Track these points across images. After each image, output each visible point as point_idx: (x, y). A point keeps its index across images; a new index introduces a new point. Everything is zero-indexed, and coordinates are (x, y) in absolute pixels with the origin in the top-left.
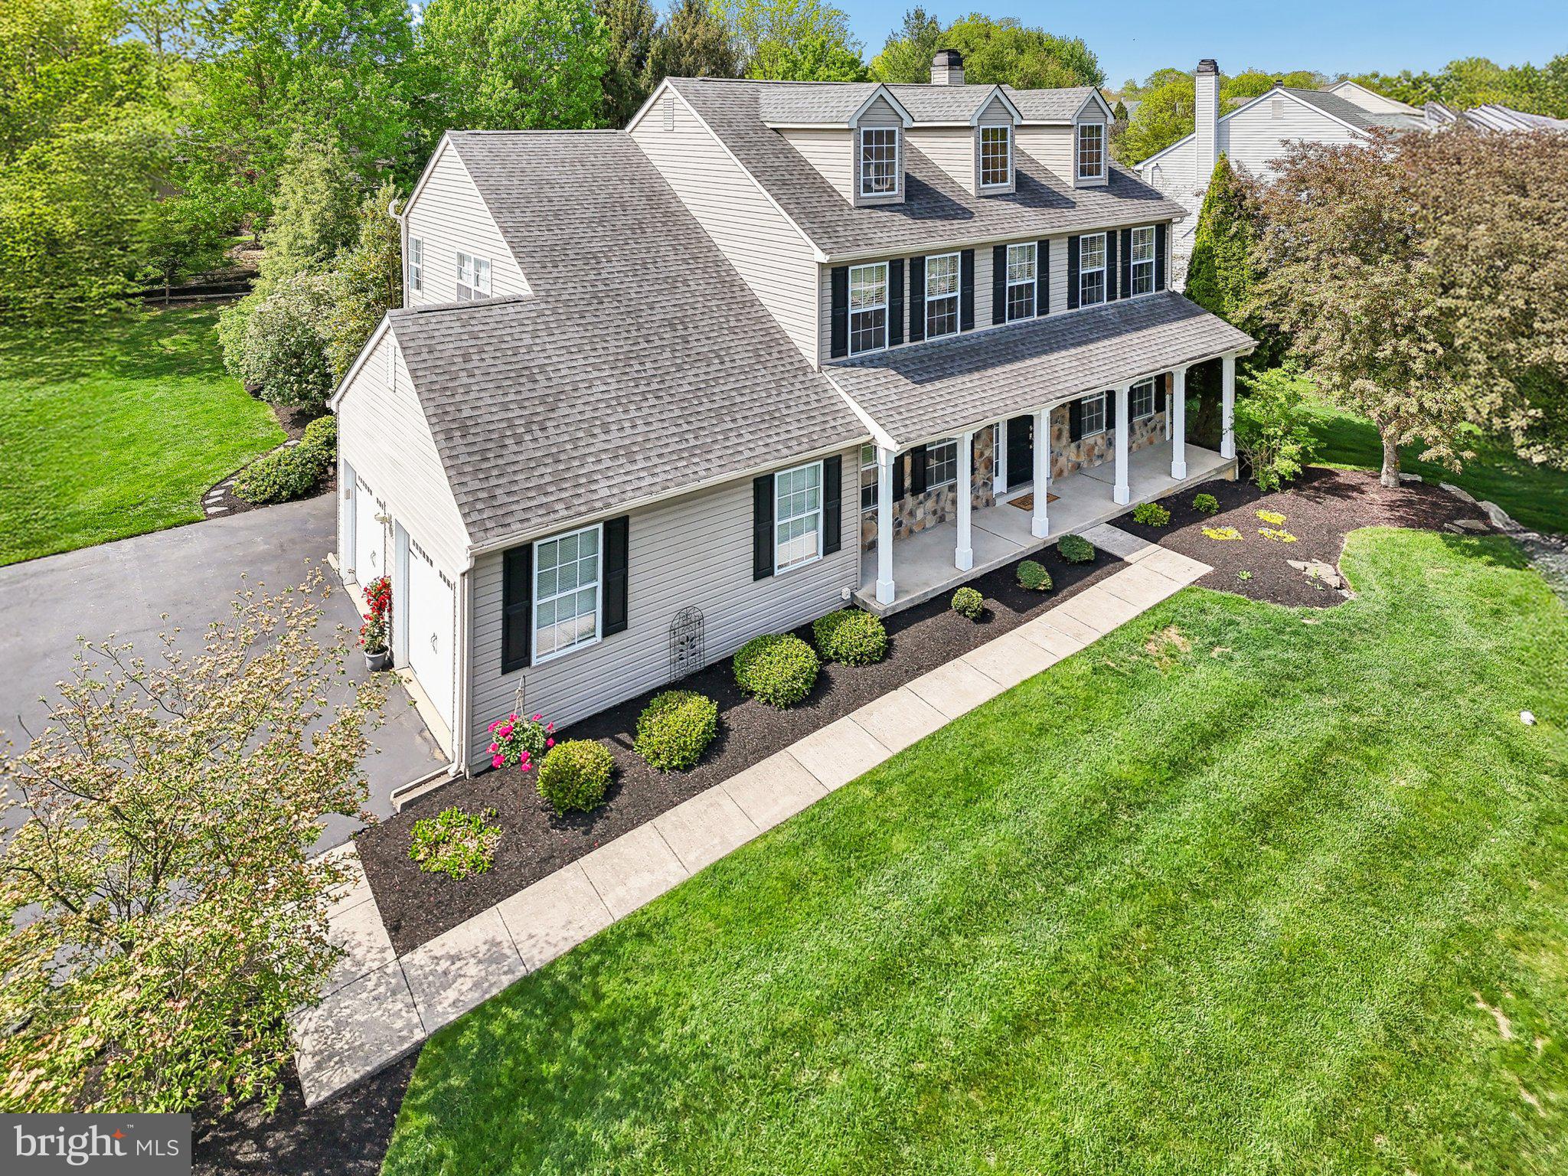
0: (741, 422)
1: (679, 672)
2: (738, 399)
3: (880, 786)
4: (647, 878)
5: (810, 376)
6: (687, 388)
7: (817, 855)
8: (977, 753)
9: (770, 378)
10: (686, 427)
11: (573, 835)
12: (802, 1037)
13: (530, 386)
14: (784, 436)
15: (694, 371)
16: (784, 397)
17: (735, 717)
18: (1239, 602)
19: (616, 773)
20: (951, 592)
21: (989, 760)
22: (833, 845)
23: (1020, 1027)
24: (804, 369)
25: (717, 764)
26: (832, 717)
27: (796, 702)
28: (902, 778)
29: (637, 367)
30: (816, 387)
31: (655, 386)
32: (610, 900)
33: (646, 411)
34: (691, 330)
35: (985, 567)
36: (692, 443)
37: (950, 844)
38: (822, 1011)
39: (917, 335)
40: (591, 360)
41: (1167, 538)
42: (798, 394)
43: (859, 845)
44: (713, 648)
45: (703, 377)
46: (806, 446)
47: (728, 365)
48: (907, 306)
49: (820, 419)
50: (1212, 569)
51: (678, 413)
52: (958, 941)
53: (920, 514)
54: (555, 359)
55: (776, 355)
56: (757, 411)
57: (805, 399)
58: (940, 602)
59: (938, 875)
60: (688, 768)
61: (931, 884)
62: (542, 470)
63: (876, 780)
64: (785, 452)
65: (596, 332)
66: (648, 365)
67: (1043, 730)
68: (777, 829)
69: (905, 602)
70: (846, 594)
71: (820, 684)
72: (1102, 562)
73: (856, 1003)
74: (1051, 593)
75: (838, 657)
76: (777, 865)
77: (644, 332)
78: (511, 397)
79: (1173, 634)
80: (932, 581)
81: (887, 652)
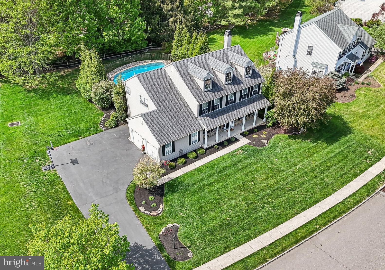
0: (187, 128)
1: (180, 155)
2: (186, 124)
3: (203, 167)
4: (180, 174)
5: (196, 119)
6: (180, 123)
7: (196, 172)
8: (213, 164)
9: (191, 120)
10: (180, 129)
11: (173, 170)
12: (195, 183)
13: (160, 125)
14: (193, 129)
15: (180, 120)
16: (193, 123)
17: (187, 160)
18: (251, 146)
19: (176, 165)
20: (214, 145)
21: (214, 164)
22: (198, 171)
23: (212, 183)
24: (195, 118)
25: (186, 164)
26: (198, 160)
27: (194, 159)
28: (205, 166)
29: (173, 120)
30: (197, 121)
31: (175, 123)
32: (177, 175)
33: (175, 127)
34: (179, 113)
35: (220, 142)
36: (181, 131)
37: (209, 171)
38: (196, 182)
39: (212, 110)
40: (167, 120)
41: (247, 137)
42: (194, 122)
43: (200, 171)
44: (184, 152)
45: (182, 121)
46: (195, 131)
47: (185, 118)
48: (211, 107)
49: (197, 126)
50: (250, 141)
51: (179, 127)
52: (208, 178)
53: (212, 134)
54: (162, 120)
55: (191, 116)
56: (189, 125)
57: (195, 123)
58: (212, 147)
59: (207, 174)
60: (183, 165)
61: (206, 174)
62: (165, 136)
63: (202, 166)
64: (193, 131)
65: (167, 115)
66: (174, 120)
67: (221, 161)
68: (192, 170)
69: (208, 147)
70: (201, 146)
71: (197, 157)
72: (236, 140)
73: (199, 182)
74: (228, 145)
75: (199, 154)
76: (192, 173)
77: (173, 114)
78: (159, 127)
79: (241, 151)
80: (212, 143)
81: (205, 153)
